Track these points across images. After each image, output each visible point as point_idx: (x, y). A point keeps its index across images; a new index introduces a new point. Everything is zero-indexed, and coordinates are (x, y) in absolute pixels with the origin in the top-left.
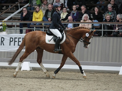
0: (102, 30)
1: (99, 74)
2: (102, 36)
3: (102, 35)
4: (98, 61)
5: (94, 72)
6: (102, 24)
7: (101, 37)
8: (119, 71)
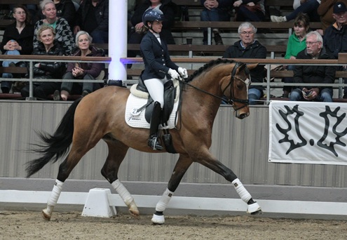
0: (31, 80)
1: (20, 215)
2: (31, 99)
3: (31, 96)
4: (17, 176)
5: (6, 210)
6: (31, 61)
7: (27, 101)
8: (84, 205)
